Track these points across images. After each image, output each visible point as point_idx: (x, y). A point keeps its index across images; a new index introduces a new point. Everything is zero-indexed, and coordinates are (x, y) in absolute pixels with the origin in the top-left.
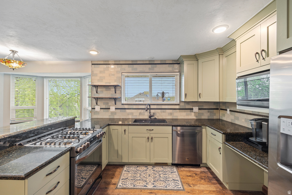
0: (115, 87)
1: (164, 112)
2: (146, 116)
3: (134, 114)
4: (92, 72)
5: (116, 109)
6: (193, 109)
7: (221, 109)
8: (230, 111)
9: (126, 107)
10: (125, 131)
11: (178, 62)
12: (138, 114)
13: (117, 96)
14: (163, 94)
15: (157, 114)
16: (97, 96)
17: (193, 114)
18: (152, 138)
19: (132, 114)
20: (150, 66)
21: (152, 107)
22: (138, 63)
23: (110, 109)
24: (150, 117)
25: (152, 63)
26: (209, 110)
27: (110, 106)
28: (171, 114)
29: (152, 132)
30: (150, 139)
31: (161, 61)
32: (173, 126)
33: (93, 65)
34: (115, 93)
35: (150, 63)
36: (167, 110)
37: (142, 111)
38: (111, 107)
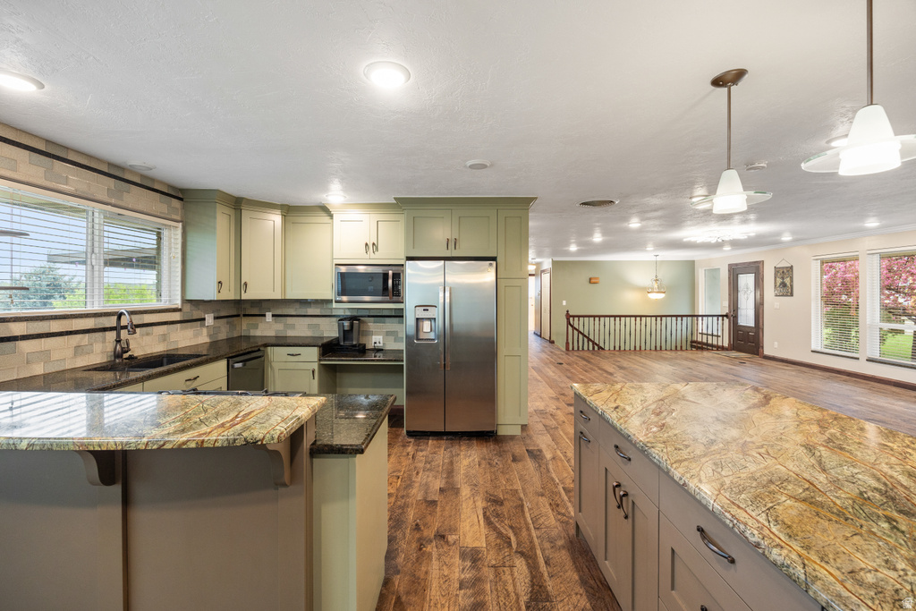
1: (148, 334)
2: (97, 353)
3: (55, 356)
6: (204, 319)
7: (245, 315)
8: (273, 316)
11: (181, 196)
12: (70, 352)
17: (205, 331)
20: (111, 181)
22: (71, 157)
24: (121, 354)
25: (116, 173)
26: (230, 319)
28: (164, 338)
31: (143, 176)
32: (228, 358)
36: (155, 328)
37: (85, 338)
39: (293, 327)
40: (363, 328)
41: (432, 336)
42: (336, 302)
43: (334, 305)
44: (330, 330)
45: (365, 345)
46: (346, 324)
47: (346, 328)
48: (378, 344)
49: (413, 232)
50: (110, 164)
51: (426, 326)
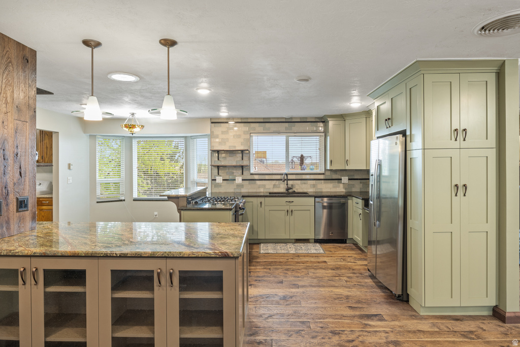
0: (242, 151)
1: (305, 183)
2: (282, 188)
3: (267, 187)
4: (212, 132)
5: (243, 180)
6: (341, 179)
9: (256, 177)
10: (261, 203)
11: (323, 120)
12: (272, 186)
13: (245, 163)
14: (302, 158)
15: (296, 186)
16: (219, 163)
17: (341, 185)
18: (292, 211)
19: (264, 186)
20: (287, 124)
21: (290, 177)
23: (235, 180)
24: (288, 189)
25: (290, 121)
26: (361, 181)
27: (236, 176)
28: (314, 186)
29: (292, 204)
30: (290, 211)
31: (300, 118)
32: (315, 197)
33: (213, 124)
34: (242, 159)
35: (287, 121)
36: (309, 182)
37: (277, 182)
38: (236, 178)
49: (377, 118)
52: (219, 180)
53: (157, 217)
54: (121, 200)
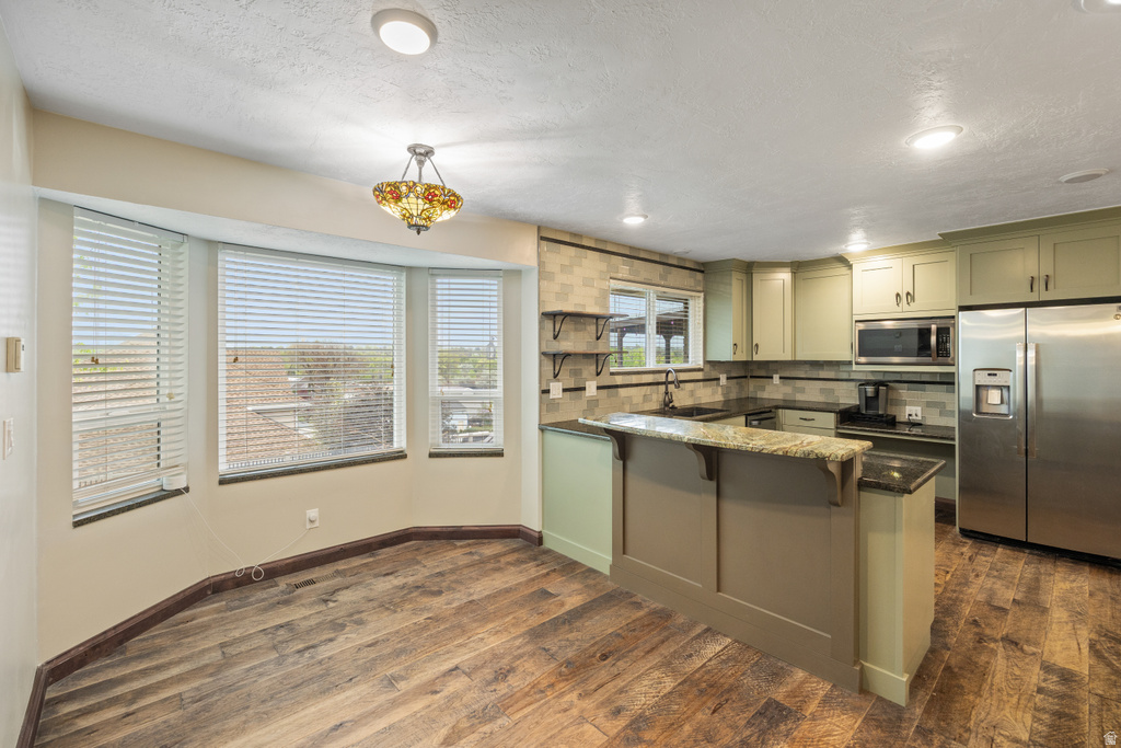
0: (597, 318)
3: (635, 401)
4: (541, 264)
5: (598, 388)
6: (718, 379)
8: (781, 378)
11: (705, 270)
12: (641, 399)
13: (601, 348)
16: (556, 348)
17: (720, 390)
20: (660, 267)
22: (642, 255)
23: (584, 389)
24: (668, 404)
25: (665, 262)
26: (737, 380)
27: (585, 380)
32: (747, 415)
33: (544, 243)
34: (597, 339)
35: (661, 260)
36: (687, 385)
38: (587, 384)
39: (802, 390)
40: (892, 395)
41: (1003, 409)
42: (857, 363)
43: (854, 367)
44: (849, 396)
45: (895, 417)
46: (870, 390)
47: (869, 395)
48: (914, 417)
49: (969, 274)
50: (662, 255)
51: (994, 397)
52: (556, 389)
53: (317, 524)
54: (178, 492)
